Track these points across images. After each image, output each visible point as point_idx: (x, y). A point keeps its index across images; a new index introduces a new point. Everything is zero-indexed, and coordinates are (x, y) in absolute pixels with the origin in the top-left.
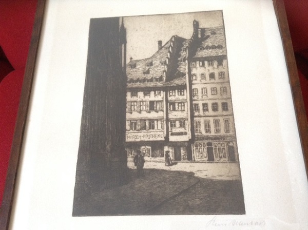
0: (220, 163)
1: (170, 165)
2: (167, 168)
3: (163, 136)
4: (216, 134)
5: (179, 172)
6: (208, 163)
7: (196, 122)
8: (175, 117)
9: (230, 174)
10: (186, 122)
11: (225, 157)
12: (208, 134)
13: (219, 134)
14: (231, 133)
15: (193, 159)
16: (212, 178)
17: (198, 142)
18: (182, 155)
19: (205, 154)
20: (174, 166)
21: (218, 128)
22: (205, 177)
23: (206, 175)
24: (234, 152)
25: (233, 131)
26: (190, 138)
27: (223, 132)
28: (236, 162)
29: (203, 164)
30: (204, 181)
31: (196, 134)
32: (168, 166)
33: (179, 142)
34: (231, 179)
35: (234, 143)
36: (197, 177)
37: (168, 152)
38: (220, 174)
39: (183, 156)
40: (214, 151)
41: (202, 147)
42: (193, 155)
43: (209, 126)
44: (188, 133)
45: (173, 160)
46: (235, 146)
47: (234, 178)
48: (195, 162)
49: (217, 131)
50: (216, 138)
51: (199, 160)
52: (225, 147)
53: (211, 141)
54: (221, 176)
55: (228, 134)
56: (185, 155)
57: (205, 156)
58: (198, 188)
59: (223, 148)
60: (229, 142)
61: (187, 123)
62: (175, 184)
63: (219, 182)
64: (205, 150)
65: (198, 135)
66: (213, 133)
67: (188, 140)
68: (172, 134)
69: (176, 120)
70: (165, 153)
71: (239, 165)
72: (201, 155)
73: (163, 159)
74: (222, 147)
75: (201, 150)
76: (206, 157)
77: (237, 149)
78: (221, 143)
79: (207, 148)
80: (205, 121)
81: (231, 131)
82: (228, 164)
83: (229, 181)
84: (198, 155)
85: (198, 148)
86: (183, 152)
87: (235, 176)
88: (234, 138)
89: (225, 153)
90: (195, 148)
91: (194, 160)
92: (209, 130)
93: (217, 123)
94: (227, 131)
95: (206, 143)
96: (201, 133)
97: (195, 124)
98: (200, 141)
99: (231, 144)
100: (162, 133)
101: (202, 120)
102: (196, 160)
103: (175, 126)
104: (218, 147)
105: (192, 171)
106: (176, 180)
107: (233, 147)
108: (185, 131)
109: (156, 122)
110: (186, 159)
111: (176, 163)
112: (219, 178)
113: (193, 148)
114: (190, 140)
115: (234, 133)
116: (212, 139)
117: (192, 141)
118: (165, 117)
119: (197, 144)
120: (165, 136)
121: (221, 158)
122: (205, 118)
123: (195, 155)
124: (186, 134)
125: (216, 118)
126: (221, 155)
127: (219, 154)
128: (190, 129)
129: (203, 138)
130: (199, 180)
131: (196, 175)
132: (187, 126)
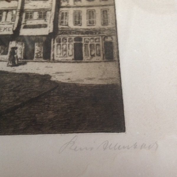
0: (91, 62)
1: (14, 65)
2: (10, 69)
3: (11, 29)
4: (89, 27)
5: (27, 75)
6: (73, 62)
7: (63, 13)
8: (34, 8)
9: (104, 77)
10: (48, 12)
11: (99, 55)
12: (77, 27)
13: (93, 27)
14: (110, 26)
15: (52, 58)
16: (78, 82)
17: (61, 37)
18: (36, 52)
19: (71, 51)
20: (20, 67)
21: (92, 20)
22: (67, 81)
23: (69, 79)
24: (112, 48)
25: (113, 24)
26: (51, 31)
27: (98, 25)
28: (115, 61)
29: (66, 64)
30: (64, 87)
31: (60, 27)
32: (12, 66)
33: (33, 36)
34: (106, 84)
35: (114, 37)
36: (54, 82)
37: (14, 49)
38: (90, 77)
39: (37, 54)
40: (83, 48)
41: (67, 43)
42: (52, 53)
43: (80, 18)
44: (49, 25)
45: (20, 59)
46: (114, 41)
47: (110, 82)
48: (54, 61)
49: (91, 23)
50: (88, 32)
51: (60, 59)
52: (101, 43)
53: (80, 35)
54: (90, 79)
55: (106, 27)
56: (40, 52)
57: (71, 53)
58: (53, 96)
59: (97, 45)
60: (106, 37)
61: (50, 15)
62: (19, 91)
63: (87, 87)
64: (71, 47)
65: (62, 28)
66: (84, 26)
67: (47, 33)
68: (26, 27)
69: (35, 10)
70: (10, 50)
71: (119, 64)
72: (64, 53)
73: (6, 57)
74: (95, 43)
75: (64, 46)
76: (70, 56)
77: (118, 44)
78: (95, 38)
79: (75, 44)
80: (75, 12)
81: (110, 24)
82: (103, 64)
83: (103, 86)
84: (59, 52)
85: (62, 43)
86: (37, 48)
87: (112, 78)
88: (114, 31)
89: (99, 51)
90: (56, 44)
91: (54, 59)
92: (79, 23)
93: (91, 14)
94: (105, 23)
95: (73, 38)
96: (67, 25)
97: (60, 15)
98: (65, 36)
99: (109, 39)
100: (11, 26)
101: (71, 11)
102: (56, 59)
103: (31, 17)
104: (89, 43)
105: (47, 73)
106: (21, 85)
107: (111, 43)
108: (45, 23)
109: (4, 13)
110: (41, 58)
111: (24, 63)
112: (87, 82)
113: (54, 43)
114: (50, 34)
115: (114, 26)
116: (82, 33)
117: (53, 35)
118: (19, 8)
119: (60, 40)
120: (14, 29)
121: (93, 56)
122: (75, 9)
123: (56, 52)
124: (45, 26)
125: (91, 8)
126: (93, 53)
127: (91, 51)
128: (52, 21)
129: (70, 32)
130: (57, 85)
131: (53, 79)
132: (48, 18)
